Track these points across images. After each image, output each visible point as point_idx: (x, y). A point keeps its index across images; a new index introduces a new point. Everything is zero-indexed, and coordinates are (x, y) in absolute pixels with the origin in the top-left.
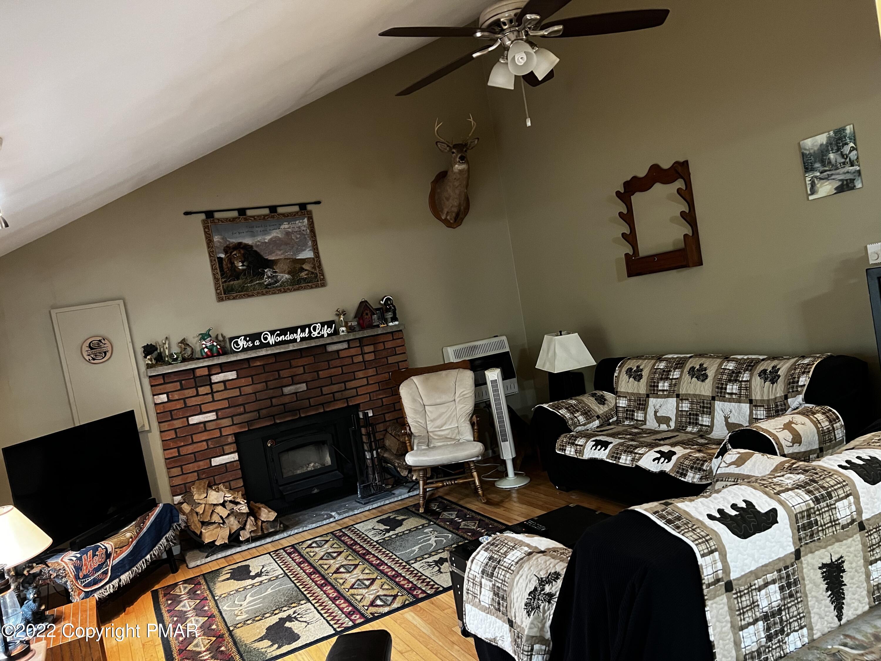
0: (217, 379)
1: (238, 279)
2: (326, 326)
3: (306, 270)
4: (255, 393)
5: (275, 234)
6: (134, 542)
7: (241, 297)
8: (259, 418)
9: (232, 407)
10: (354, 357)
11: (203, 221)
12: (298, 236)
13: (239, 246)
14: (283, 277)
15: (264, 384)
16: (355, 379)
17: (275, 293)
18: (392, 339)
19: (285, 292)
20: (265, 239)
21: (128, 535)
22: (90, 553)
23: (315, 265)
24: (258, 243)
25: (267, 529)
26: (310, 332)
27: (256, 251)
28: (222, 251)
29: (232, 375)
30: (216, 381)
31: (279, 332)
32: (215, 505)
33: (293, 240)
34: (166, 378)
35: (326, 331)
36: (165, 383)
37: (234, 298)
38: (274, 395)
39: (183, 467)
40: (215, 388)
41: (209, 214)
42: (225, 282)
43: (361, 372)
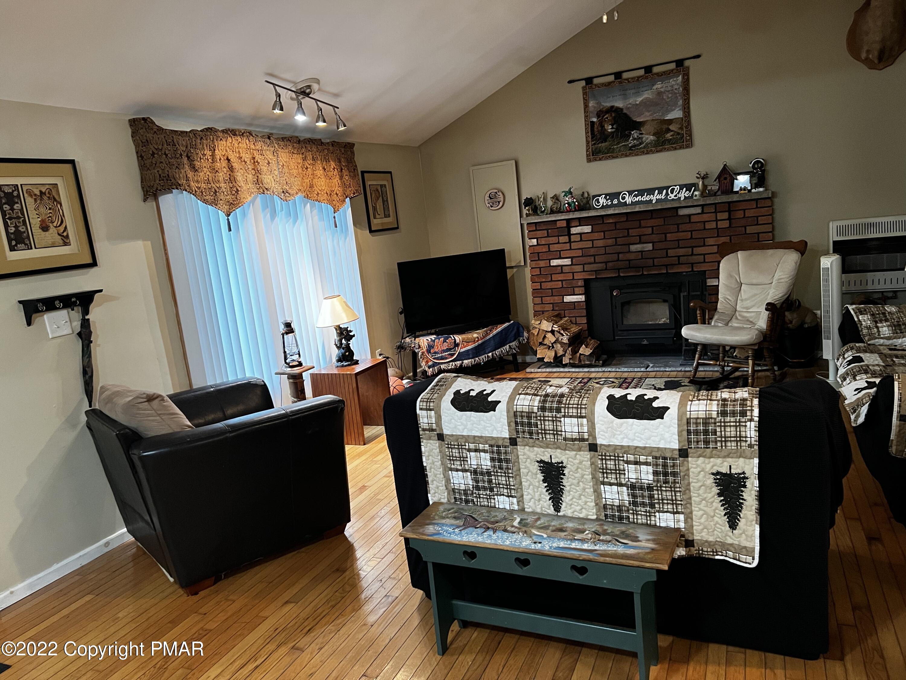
0: (575, 231)
1: (606, 141)
2: (685, 189)
3: (672, 131)
4: (605, 247)
5: (647, 95)
6: (480, 342)
7: (607, 158)
8: (606, 269)
9: (585, 256)
10: (706, 223)
11: (584, 88)
12: (670, 95)
13: (612, 109)
14: (647, 138)
15: (614, 240)
16: (704, 245)
17: (638, 155)
18: (755, 207)
19: (648, 153)
20: (636, 101)
21: (475, 335)
22: (442, 339)
23: (683, 125)
24: (629, 106)
25: (584, 361)
26: (667, 194)
27: (625, 114)
28: (595, 115)
29: (587, 229)
30: (574, 232)
31: (636, 193)
32: (546, 331)
33: (664, 99)
34: (537, 227)
35: (684, 194)
36: (536, 230)
37: (600, 160)
38: (621, 251)
39: (543, 298)
40: (573, 238)
41: (589, 81)
42: (594, 144)
43: (712, 239)
